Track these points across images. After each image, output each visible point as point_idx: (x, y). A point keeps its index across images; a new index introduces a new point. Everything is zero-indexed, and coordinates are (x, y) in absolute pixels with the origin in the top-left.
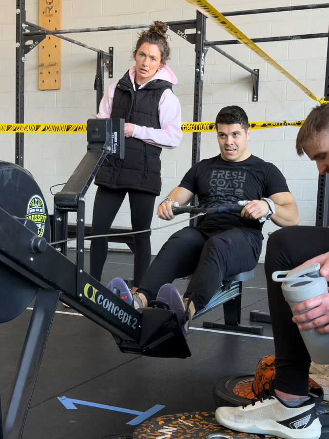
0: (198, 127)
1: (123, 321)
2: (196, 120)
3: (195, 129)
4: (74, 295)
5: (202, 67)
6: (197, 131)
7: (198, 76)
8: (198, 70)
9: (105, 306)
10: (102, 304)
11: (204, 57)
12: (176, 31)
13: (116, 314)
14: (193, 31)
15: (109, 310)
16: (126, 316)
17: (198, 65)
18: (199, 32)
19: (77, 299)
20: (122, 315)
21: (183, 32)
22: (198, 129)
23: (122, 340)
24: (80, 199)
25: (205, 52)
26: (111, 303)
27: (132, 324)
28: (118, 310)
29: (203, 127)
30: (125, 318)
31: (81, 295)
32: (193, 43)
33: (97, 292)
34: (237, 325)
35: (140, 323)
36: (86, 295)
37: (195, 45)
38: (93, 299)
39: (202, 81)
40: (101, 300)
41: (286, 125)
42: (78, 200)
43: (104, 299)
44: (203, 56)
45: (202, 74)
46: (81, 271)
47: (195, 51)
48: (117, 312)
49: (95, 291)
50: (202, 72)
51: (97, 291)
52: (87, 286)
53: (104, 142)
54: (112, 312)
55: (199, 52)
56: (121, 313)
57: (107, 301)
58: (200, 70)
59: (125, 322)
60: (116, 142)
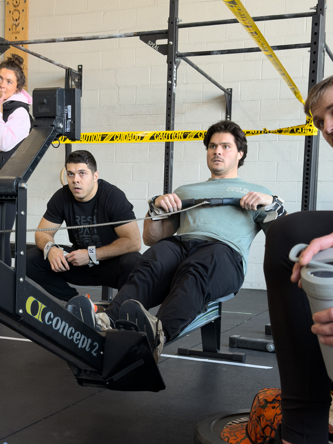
0: (171, 136)
1: (79, 346)
2: (168, 128)
3: (168, 138)
4: (10, 310)
5: (175, 79)
6: (170, 140)
7: (170, 88)
8: (170, 82)
9: (56, 326)
10: (52, 324)
11: (176, 69)
12: (147, 42)
13: (70, 336)
14: (164, 42)
15: (60, 331)
16: (84, 339)
17: (170, 76)
18: (171, 43)
19: (17, 317)
20: (79, 338)
21: (155, 42)
22: (171, 138)
23: (80, 370)
24: (19, 185)
25: (178, 64)
26: (64, 322)
27: (91, 350)
28: (73, 331)
29: (176, 137)
30: (83, 342)
31: (21, 311)
32: (164, 54)
33: (44, 309)
34: (217, 352)
35: (102, 348)
36: (29, 311)
37: (166, 56)
38: (38, 317)
39: (174, 94)
40: (50, 319)
41: (266, 133)
42: (17, 186)
43: (54, 317)
44: (175, 67)
45: (174, 87)
46: (21, 280)
47: (167, 62)
48: (72, 334)
49: (41, 306)
50: (175, 84)
51: (44, 306)
52: (30, 300)
53: (54, 117)
54: (65, 334)
55: (171, 63)
56: (78, 336)
57: (58, 320)
58: (172, 81)
59: (83, 347)
60: (70, 117)
